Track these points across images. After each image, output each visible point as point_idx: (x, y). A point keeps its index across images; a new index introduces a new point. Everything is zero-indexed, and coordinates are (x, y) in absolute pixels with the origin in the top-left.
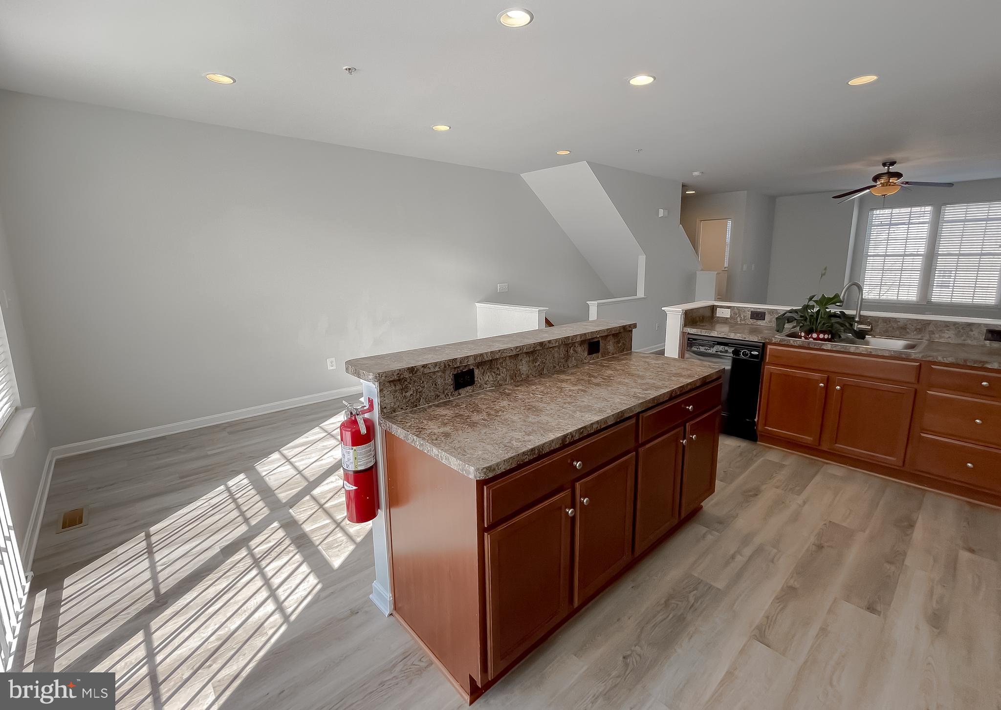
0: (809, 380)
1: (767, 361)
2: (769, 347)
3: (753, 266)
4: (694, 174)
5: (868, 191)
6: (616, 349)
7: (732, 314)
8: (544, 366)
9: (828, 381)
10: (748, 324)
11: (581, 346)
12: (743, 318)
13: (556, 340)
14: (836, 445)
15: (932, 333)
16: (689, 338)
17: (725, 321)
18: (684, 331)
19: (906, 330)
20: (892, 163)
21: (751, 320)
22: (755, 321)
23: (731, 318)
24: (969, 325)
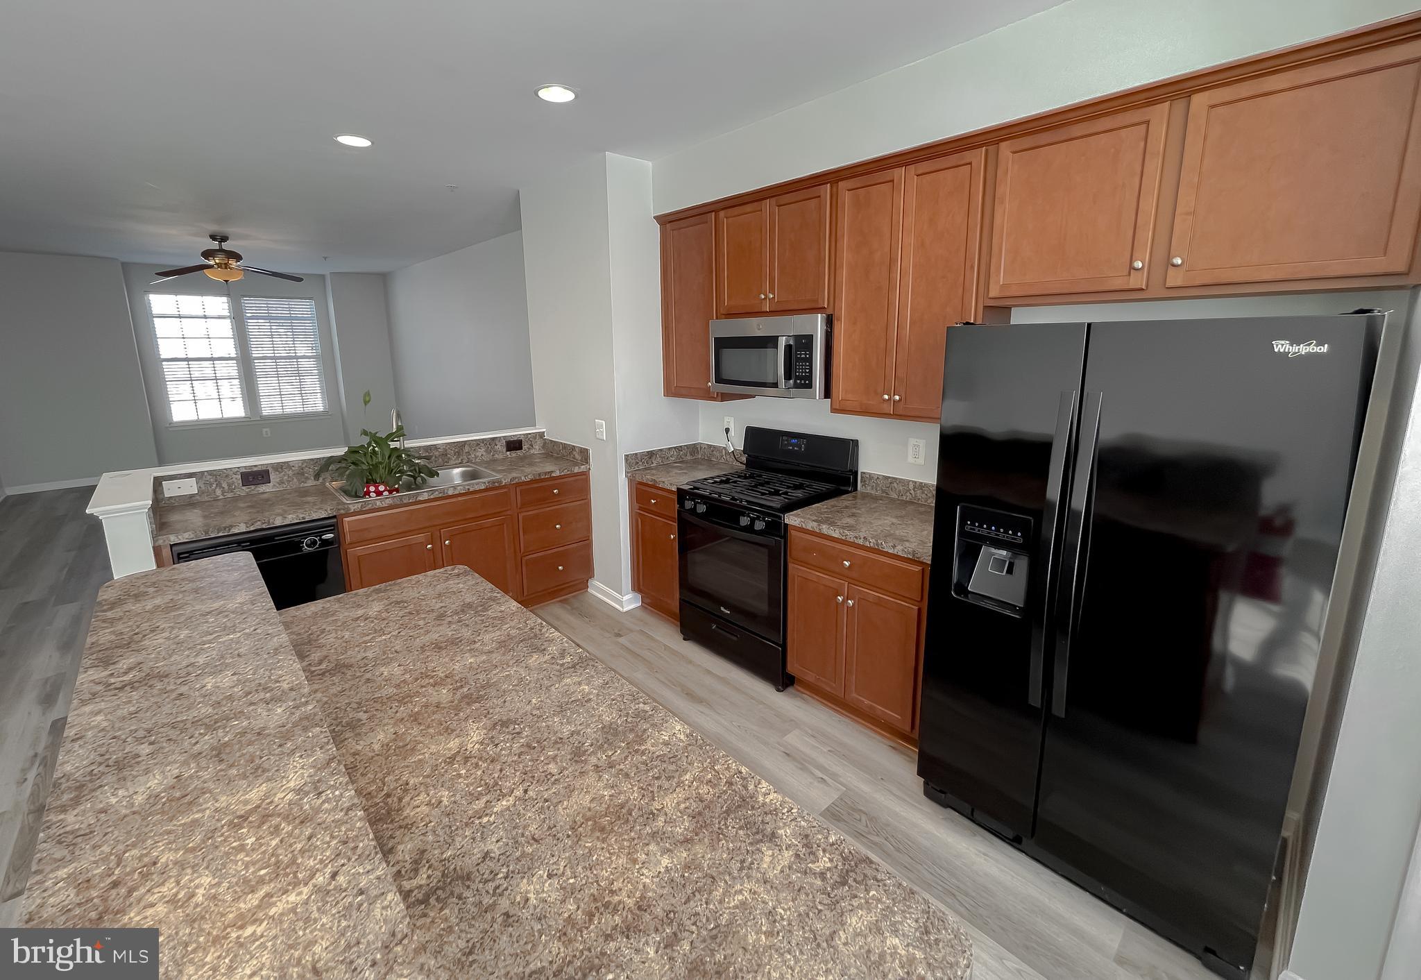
2: (347, 520)
7: (202, 486)
12: (226, 487)
17: (188, 501)
20: (224, 239)
21: (244, 488)
22: (253, 487)
23: (201, 492)
24: (493, 439)
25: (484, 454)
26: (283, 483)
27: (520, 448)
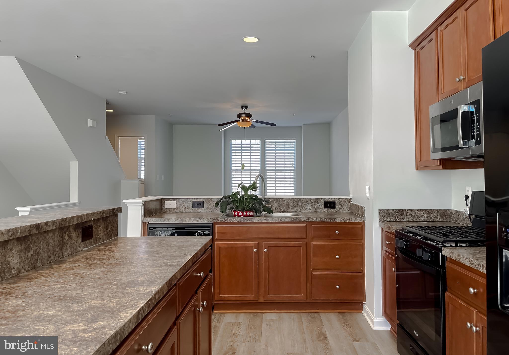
0: (246, 248)
1: (216, 238)
2: (217, 226)
3: (163, 176)
4: (119, 93)
5: (235, 124)
6: (106, 235)
7: (178, 205)
8: (38, 257)
9: (258, 247)
10: (191, 212)
11: (75, 231)
12: (187, 207)
13: (54, 222)
14: (269, 296)
15: (301, 206)
16: (150, 228)
17: (172, 211)
18: (144, 221)
19: (289, 206)
20: (246, 108)
21: (193, 209)
22: (196, 209)
23: (177, 208)
24: (317, 199)
25: (310, 208)
26: (208, 209)
27: (334, 207)
